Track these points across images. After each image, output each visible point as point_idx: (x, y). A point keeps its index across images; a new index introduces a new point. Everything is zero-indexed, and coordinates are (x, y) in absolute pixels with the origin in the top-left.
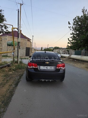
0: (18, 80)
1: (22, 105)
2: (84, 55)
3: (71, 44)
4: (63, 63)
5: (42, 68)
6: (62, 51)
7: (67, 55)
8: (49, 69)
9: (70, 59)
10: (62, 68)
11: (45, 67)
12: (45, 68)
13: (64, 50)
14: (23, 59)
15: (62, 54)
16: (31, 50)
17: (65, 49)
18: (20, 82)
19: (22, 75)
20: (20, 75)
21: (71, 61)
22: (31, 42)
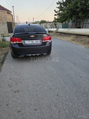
0: (4, 58)
1: (11, 79)
2: (71, 27)
3: (58, 16)
4: (49, 36)
5: (27, 42)
6: (50, 25)
7: (54, 29)
8: (35, 43)
9: (58, 34)
10: (48, 41)
11: (31, 41)
12: (31, 43)
13: (51, 24)
14: (6, 36)
15: (50, 28)
16: (14, 26)
17: (52, 22)
18: (6, 60)
19: (7, 53)
20: (4, 53)
21: (58, 35)
22: (12, 15)
